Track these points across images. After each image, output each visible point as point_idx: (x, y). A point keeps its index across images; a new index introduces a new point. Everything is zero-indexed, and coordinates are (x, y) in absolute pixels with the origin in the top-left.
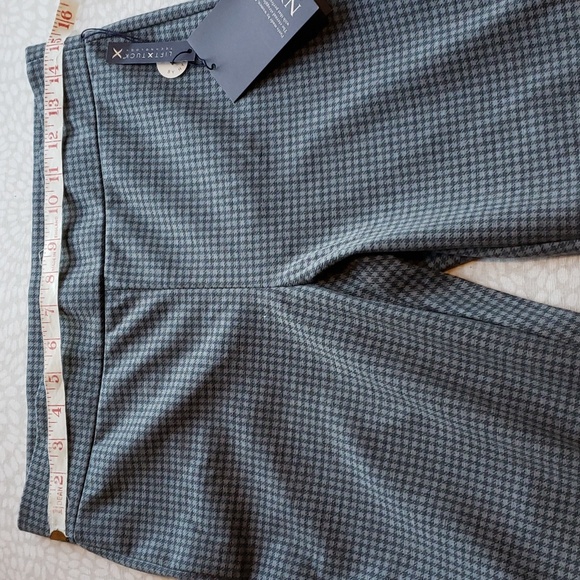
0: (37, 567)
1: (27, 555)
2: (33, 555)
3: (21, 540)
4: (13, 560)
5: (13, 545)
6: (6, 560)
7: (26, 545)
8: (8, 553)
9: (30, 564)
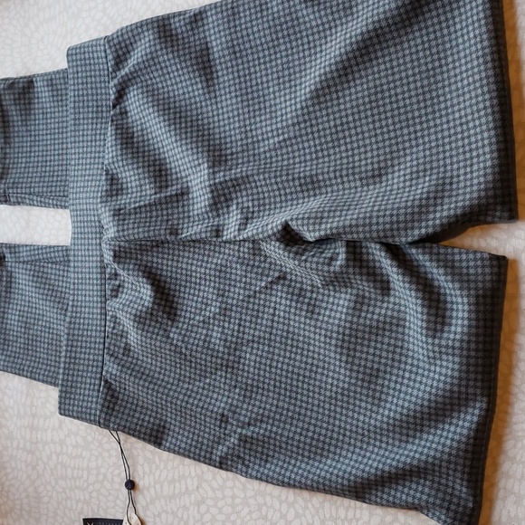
0: (85, 507)
1: (78, 497)
2: (82, 498)
3: (73, 487)
4: (68, 502)
5: (68, 491)
6: (64, 502)
7: (76, 491)
8: (65, 497)
9: (80, 505)
